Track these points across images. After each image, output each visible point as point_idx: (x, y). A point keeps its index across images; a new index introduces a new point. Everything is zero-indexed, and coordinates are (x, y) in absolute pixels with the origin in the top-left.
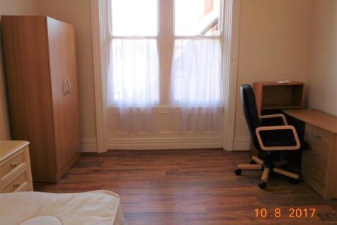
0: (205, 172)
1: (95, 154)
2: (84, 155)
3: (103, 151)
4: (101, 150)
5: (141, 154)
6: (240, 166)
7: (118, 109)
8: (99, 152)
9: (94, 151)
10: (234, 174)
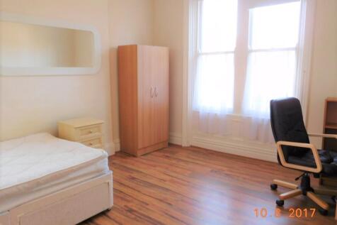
0: (244, 179)
1: (180, 147)
2: (170, 145)
3: (186, 145)
4: (185, 144)
5: (212, 154)
6: (277, 181)
7: (199, 112)
8: (183, 145)
9: (179, 144)
10: (270, 188)
